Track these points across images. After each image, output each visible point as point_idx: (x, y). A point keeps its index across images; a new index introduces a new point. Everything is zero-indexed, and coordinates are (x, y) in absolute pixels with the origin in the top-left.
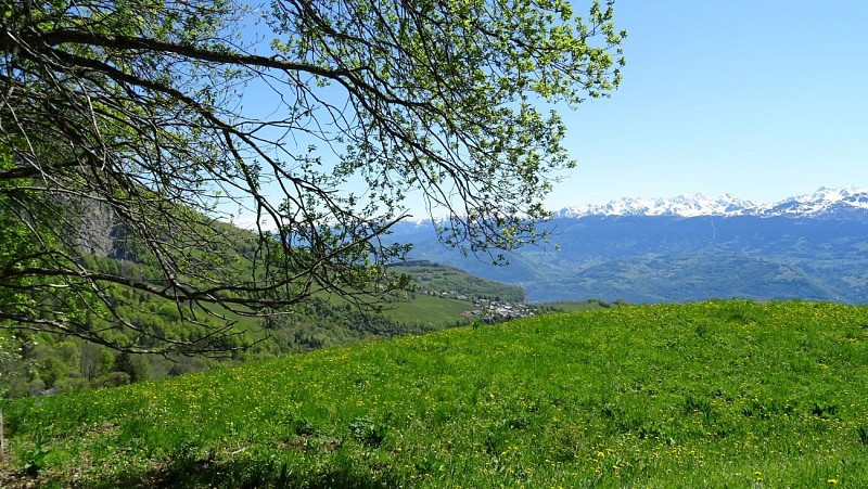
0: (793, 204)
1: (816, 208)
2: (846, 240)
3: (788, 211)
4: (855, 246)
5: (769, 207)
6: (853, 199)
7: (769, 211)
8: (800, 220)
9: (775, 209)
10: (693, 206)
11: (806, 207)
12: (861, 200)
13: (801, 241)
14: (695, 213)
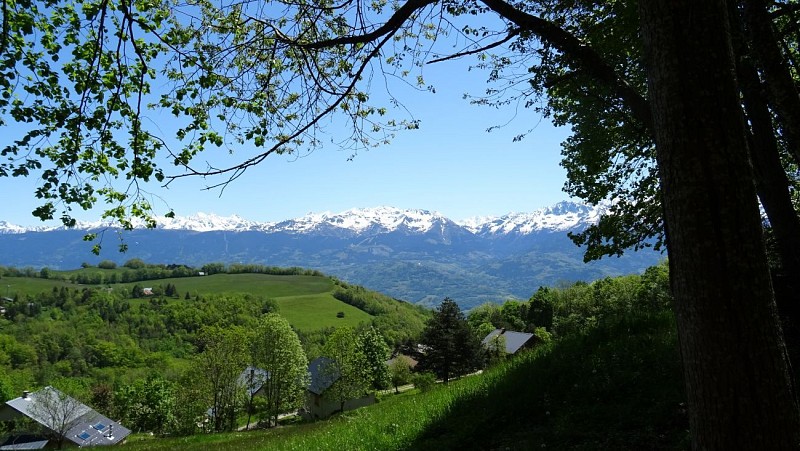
0: (292, 223)
1: (307, 226)
2: (330, 251)
3: (286, 228)
4: (338, 256)
5: (272, 224)
6: (333, 220)
7: (271, 227)
8: (296, 235)
9: (277, 226)
10: (207, 224)
11: (300, 225)
12: (338, 221)
13: (297, 252)
14: (208, 229)
